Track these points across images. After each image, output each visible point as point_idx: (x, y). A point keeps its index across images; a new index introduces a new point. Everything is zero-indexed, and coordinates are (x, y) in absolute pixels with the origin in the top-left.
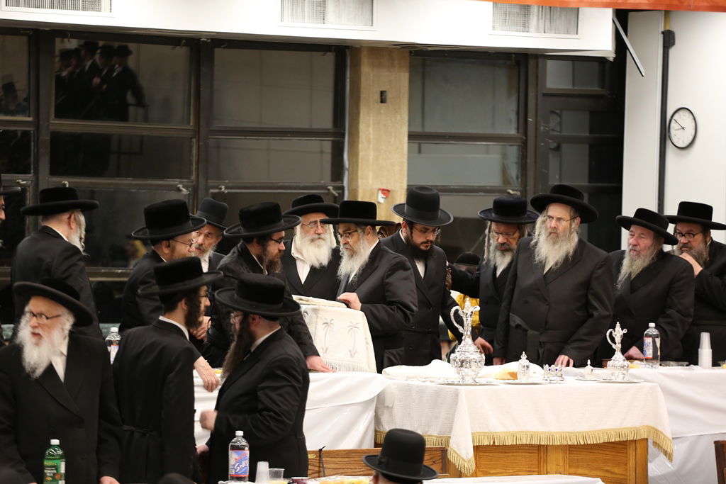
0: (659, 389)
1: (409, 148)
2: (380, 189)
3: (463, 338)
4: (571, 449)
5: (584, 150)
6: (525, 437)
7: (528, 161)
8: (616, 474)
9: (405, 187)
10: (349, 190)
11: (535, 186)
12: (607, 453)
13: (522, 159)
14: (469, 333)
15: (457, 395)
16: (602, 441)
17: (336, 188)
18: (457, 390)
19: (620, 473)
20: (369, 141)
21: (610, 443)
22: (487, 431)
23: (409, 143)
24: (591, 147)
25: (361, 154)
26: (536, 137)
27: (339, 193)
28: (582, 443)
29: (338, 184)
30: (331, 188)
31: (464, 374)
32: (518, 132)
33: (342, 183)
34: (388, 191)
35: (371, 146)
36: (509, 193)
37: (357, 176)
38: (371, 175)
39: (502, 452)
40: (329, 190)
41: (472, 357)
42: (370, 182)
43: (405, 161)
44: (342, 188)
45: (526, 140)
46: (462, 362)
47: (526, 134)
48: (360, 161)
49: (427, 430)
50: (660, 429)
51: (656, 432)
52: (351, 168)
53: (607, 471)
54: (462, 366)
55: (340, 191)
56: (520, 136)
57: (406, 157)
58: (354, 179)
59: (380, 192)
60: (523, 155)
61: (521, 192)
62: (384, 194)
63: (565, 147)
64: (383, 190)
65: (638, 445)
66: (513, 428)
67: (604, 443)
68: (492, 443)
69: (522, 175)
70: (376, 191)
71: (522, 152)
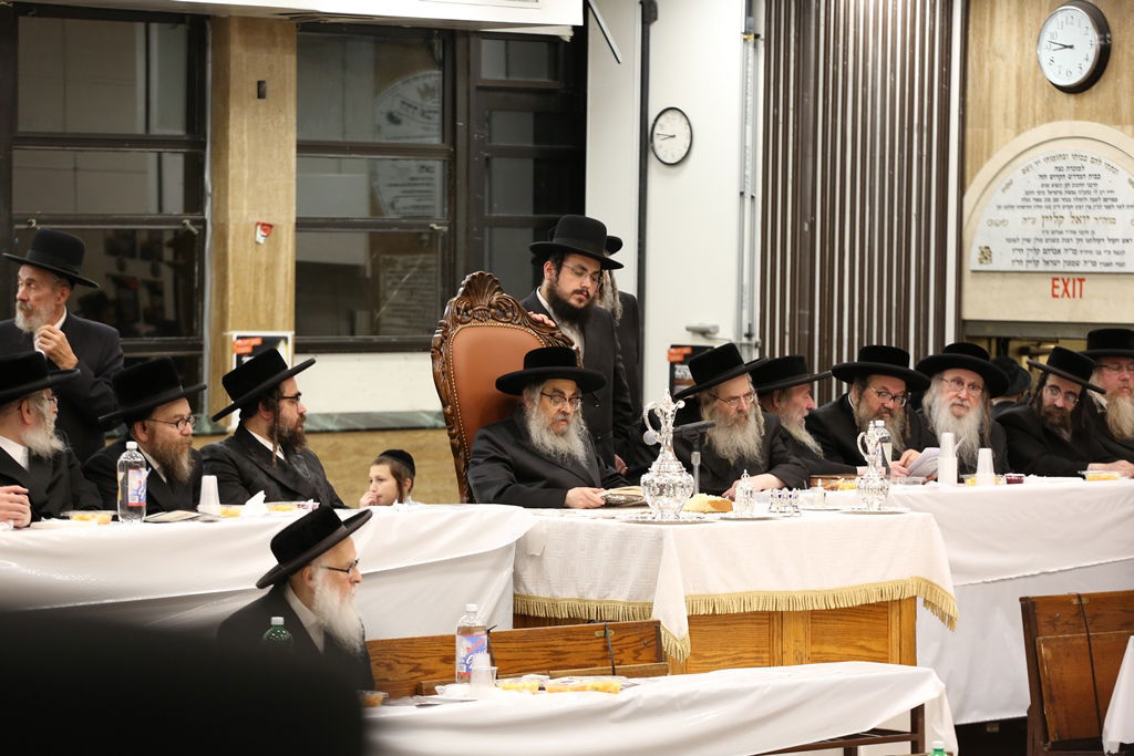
0: (934, 521)
1: (298, 163)
2: (258, 224)
3: (661, 450)
4: (815, 616)
5: (527, 166)
6: (755, 600)
7: (458, 182)
8: (874, 651)
9: (294, 220)
10: (212, 224)
11: (468, 218)
12: (862, 620)
13: (449, 180)
14: (669, 443)
15: (660, 539)
16: (858, 603)
17: (194, 222)
18: (661, 530)
19: (881, 649)
20: (242, 155)
21: (869, 605)
22: (704, 593)
23: (298, 157)
24: (537, 161)
25: (232, 173)
26: (468, 148)
27: (199, 230)
28: (833, 607)
29: (197, 217)
30: (187, 222)
31: (661, 505)
32: (443, 141)
33: (203, 214)
34: (271, 226)
35: (246, 161)
36: (432, 228)
37: (226, 205)
38: (245, 203)
39: (719, 625)
40: (185, 224)
41: (677, 479)
42: (245, 213)
43: (294, 182)
44: (203, 222)
45: (455, 152)
46: (662, 487)
47: (454, 143)
48: (230, 183)
49: (607, 592)
50: (935, 581)
51: (931, 585)
52: (215, 194)
53: (862, 647)
54: (661, 493)
55: (201, 227)
56: (445, 146)
57: (294, 177)
58: (221, 208)
59: (259, 227)
60: (450, 174)
61: (449, 226)
62: (264, 230)
63: (496, 162)
64: (263, 225)
65: (903, 607)
66: (739, 588)
67: (862, 605)
68: (711, 611)
69: (450, 203)
70: (253, 227)
71: (450, 170)
